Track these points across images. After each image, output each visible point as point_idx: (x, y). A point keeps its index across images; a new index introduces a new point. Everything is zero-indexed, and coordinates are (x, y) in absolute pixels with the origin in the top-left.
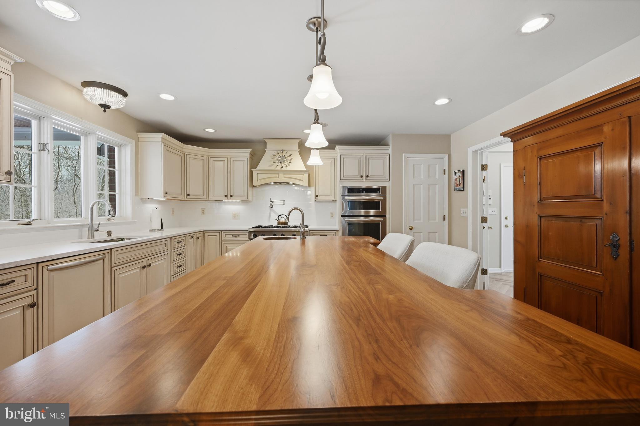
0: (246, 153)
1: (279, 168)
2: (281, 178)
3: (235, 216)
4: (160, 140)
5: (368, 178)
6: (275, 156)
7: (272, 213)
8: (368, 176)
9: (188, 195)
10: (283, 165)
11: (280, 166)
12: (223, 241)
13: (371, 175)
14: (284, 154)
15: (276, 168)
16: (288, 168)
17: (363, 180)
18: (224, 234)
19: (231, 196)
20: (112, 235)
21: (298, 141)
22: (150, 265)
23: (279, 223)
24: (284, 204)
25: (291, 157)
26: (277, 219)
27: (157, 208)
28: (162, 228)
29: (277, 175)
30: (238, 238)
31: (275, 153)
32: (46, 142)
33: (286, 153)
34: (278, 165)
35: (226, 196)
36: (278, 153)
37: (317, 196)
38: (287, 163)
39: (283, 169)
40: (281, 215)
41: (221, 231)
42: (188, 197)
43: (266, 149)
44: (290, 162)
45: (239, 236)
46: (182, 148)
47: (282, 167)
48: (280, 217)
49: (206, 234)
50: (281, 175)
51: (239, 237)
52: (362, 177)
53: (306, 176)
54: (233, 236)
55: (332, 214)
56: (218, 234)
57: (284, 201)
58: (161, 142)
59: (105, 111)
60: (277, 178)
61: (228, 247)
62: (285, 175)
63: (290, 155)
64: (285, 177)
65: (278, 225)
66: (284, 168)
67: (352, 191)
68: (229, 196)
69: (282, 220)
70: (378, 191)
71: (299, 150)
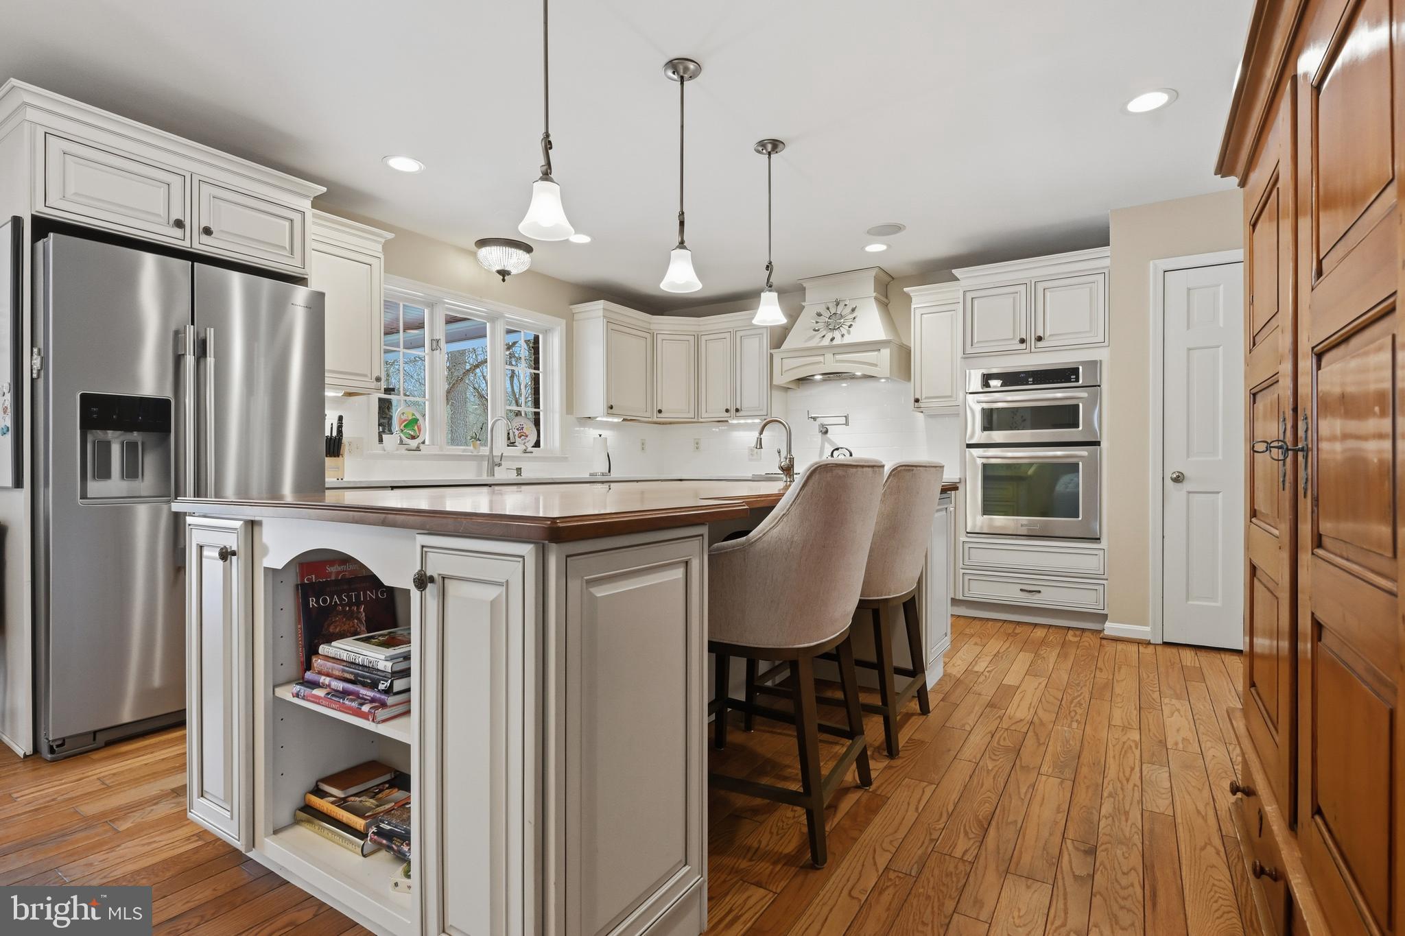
1: (826, 342)
2: (830, 363)
3: (753, 453)
4: (601, 313)
5: (1040, 344)
6: (819, 315)
7: (826, 445)
8: (1039, 339)
9: (660, 411)
10: (837, 334)
11: (829, 336)
13: (1048, 336)
14: (833, 311)
15: (819, 341)
16: (846, 340)
17: (1028, 350)
20: (522, 474)
21: (873, 273)
24: (847, 424)
25: (854, 314)
27: (600, 436)
28: (609, 472)
29: (821, 359)
31: (822, 309)
32: (438, 338)
33: (846, 305)
34: (824, 336)
35: (727, 411)
36: (828, 309)
37: (917, 400)
38: (844, 330)
39: (835, 342)
40: (837, 449)
42: (659, 415)
43: (803, 304)
44: (851, 326)
46: (650, 323)
47: (832, 339)
48: (836, 453)
50: (829, 356)
52: (1022, 341)
53: (886, 353)
57: (847, 417)
58: (602, 318)
59: (504, 280)
60: (822, 365)
62: (839, 357)
63: (853, 310)
64: (837, 361)
66: (837, 341)
68: (733, 411)
70: (1074, 377)
71: (875, 294)
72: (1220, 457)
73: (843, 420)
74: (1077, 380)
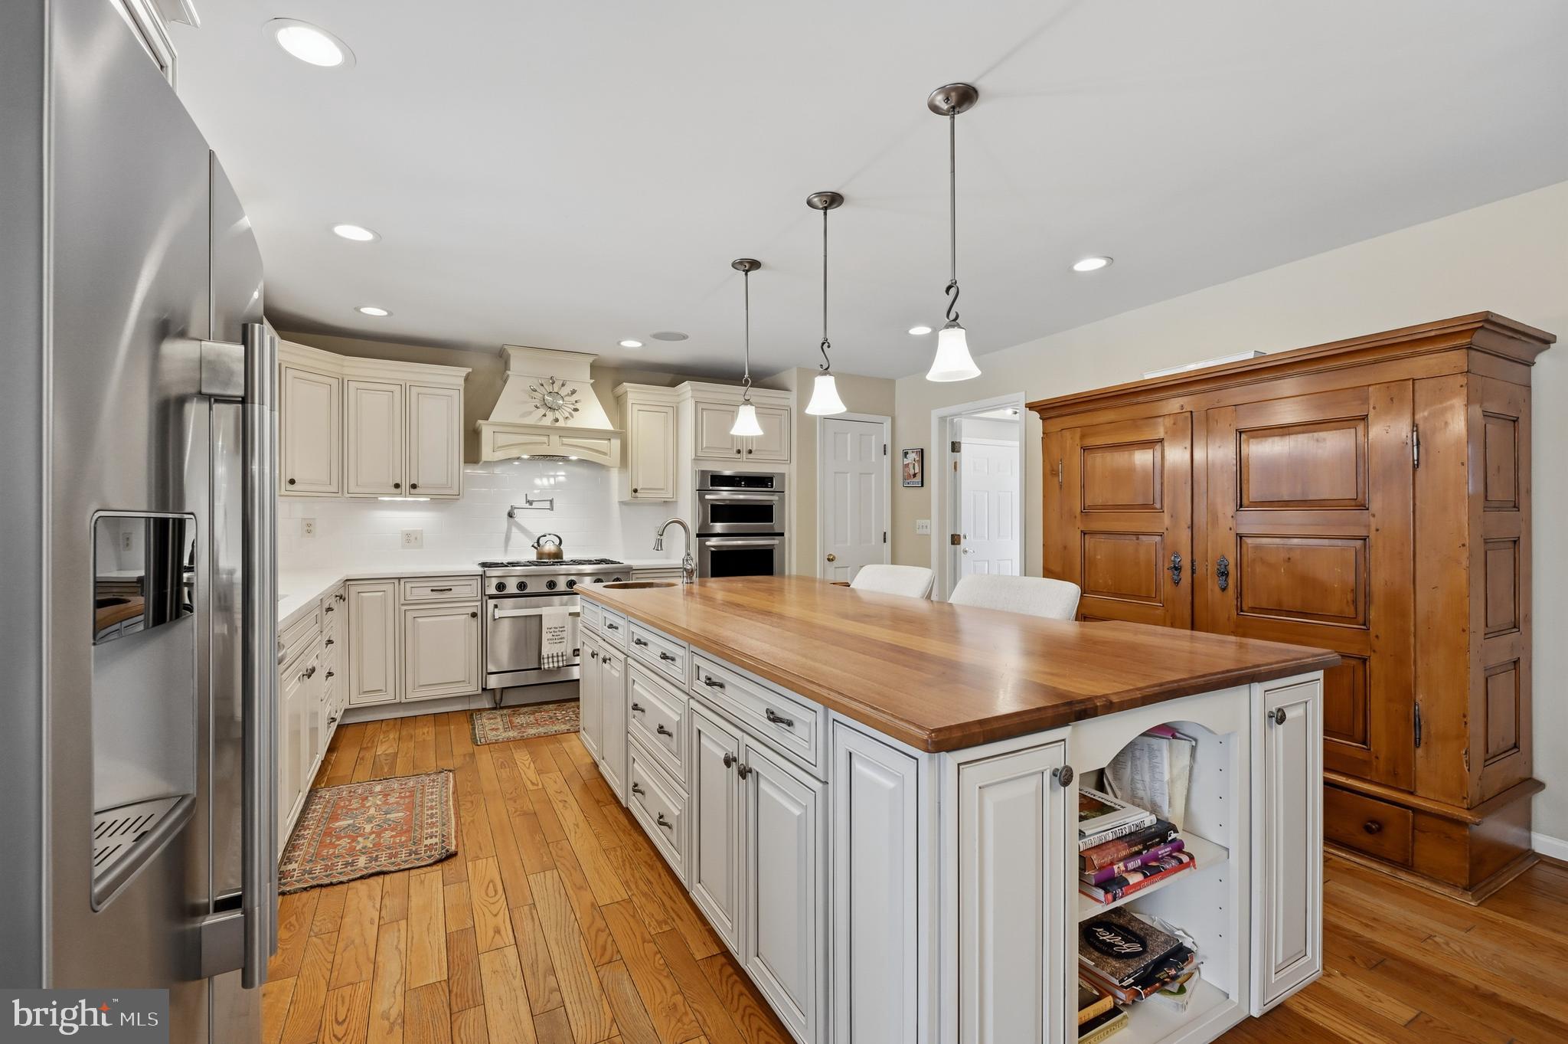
0: (453, 377)
1: (547, 421)
2: (556, 447)
3: (411, 539)
5: (750, 456)
6: (534, 390)
7: (514, 530)
8: (750, 452)
9: (292, 482)
10: (558, 415)
11: (550, 416)
12: (403, 605)
13: (756, 450)
14: (556, 389)
15: (540, 419)
16: (571, 424)
17: (742, 460)
18: (408, 586)
19: (414, 486)
21: (591, 359)
23: (540, 555)
24: (552, 509)
25: (575, 397)
26: (536, 545)
29: (545, 439)
30: (447, 596)
31: (535, 384)
33: (563, 385)
34: (545, 415)
35: (397, 486)
36: (542, 385)
37: (635, 491)
38: (567, 411)
39: (557, 424)
40: (544, 537)
41: (399, 579)
42: (291, 487)
43: (509, 373)
44: (576, 410)
45: (451, 589)
47: (557, 420)
48: (542, 541)
49: (351, 588)
50: (555, 438)
51: (450, 592)
52: (739, 452)
53: (616, 443)
54: (432, 590)
56: (389, 588)
57: (551, 501)
60: (545, 446)
61: (419, 620)
62: (566, 440)
63: (574, 392)
64: (563, 444)
65: (537, 559)
66: (561, 423)
67: (719, 480)
68: (405, 486)
69: (549, 547)
70: (769, 484)
71: (592, 381)
72: (849, 544)
73: (547, 505)
74: (772, 487)
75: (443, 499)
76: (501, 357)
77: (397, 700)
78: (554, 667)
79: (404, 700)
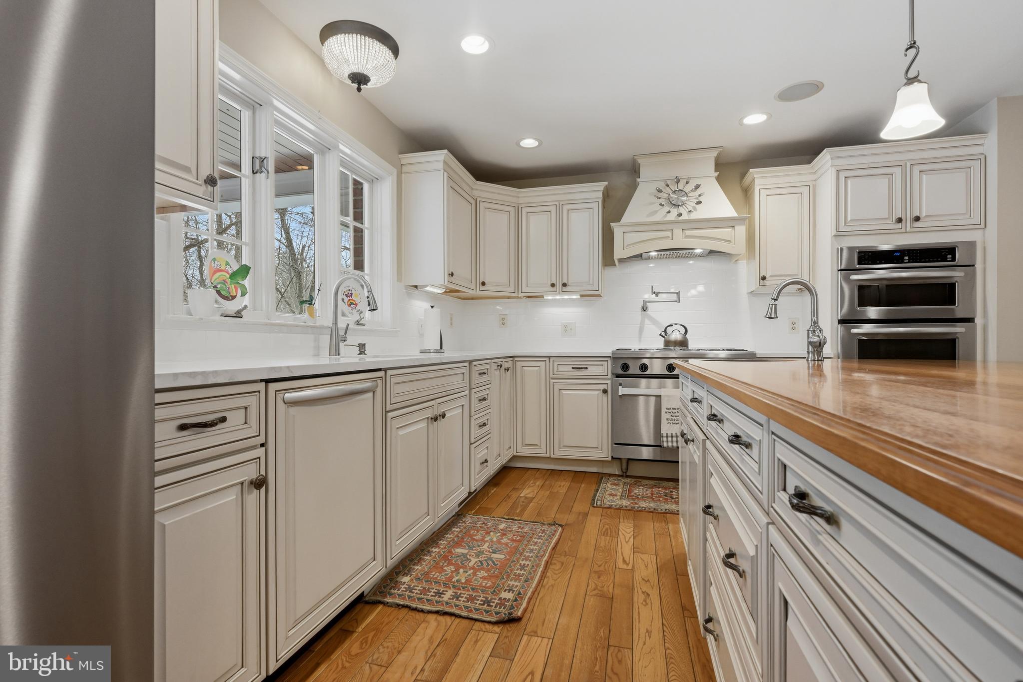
0: (593, 191)
1: (672, 216)
2: (679, 240)
3: (567, 329)
4: (441, 165)
5: (917, 224)
6: (660, 191)
7: (647, 321)
8: (917, 219)
9: (483, 284)
10: (682, 210)
11: (675, 212)
12: (552, 378)
13: (926, 216)
14: (681, 186)
15: (665, 216)
16: (694, 216)
17: (904, 230)
18: (556, 363)
19: (564, 285)
20: (366, 352)
21: (715, 154)
22: (443, 416)
23: (668, 343)
24: (678, 301)
25: (698, 192)
26: (663, 334)
27: (432, 307)
28: (441, 348)
29: (669, 234)
30: (584, 372)
31: (661, 185)
32: (263, 155)
33: (687, 183)
34: (669, 212)
35: (553, 285)
36: (668, 186)
37: (764, 278)
38: (691, 205)
39: (681, 218)
40: (671, 326)
41: (549, 357)
42: (482, 288)
43: (638, 180)
44: (699, 203)
45: (587, 368)
46: (472, 189)
47: (680, 215)
48: (669, 330)
49: (518, 363)
50: (678, 232)
51: (586, 371)
52: (899, 221)
53: (741, 230)
54: (573, 368)
55: (794, 323)
56: (542, 364)
57: (678, 294)
58: (442, 171)
59: (359, 90)
61: (564, 392)
62: (688, 233)
63: (697, 187)
64: (687, 237)
65: (664, 347)
66: (685, 217)
67: (869, 257)
68: (559, 286)
69: (676, 336)
70: (950, 256)
71: (717, 174)
73: (675, 297)
74: (954, 259)
75: (590, 296)
76: (634, 170)
77: (548, 455)
78: (673, 446)
79: (552, 456)
